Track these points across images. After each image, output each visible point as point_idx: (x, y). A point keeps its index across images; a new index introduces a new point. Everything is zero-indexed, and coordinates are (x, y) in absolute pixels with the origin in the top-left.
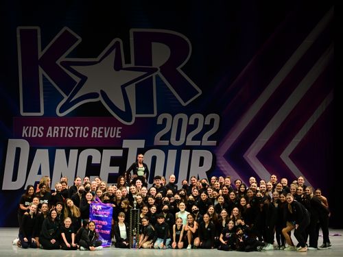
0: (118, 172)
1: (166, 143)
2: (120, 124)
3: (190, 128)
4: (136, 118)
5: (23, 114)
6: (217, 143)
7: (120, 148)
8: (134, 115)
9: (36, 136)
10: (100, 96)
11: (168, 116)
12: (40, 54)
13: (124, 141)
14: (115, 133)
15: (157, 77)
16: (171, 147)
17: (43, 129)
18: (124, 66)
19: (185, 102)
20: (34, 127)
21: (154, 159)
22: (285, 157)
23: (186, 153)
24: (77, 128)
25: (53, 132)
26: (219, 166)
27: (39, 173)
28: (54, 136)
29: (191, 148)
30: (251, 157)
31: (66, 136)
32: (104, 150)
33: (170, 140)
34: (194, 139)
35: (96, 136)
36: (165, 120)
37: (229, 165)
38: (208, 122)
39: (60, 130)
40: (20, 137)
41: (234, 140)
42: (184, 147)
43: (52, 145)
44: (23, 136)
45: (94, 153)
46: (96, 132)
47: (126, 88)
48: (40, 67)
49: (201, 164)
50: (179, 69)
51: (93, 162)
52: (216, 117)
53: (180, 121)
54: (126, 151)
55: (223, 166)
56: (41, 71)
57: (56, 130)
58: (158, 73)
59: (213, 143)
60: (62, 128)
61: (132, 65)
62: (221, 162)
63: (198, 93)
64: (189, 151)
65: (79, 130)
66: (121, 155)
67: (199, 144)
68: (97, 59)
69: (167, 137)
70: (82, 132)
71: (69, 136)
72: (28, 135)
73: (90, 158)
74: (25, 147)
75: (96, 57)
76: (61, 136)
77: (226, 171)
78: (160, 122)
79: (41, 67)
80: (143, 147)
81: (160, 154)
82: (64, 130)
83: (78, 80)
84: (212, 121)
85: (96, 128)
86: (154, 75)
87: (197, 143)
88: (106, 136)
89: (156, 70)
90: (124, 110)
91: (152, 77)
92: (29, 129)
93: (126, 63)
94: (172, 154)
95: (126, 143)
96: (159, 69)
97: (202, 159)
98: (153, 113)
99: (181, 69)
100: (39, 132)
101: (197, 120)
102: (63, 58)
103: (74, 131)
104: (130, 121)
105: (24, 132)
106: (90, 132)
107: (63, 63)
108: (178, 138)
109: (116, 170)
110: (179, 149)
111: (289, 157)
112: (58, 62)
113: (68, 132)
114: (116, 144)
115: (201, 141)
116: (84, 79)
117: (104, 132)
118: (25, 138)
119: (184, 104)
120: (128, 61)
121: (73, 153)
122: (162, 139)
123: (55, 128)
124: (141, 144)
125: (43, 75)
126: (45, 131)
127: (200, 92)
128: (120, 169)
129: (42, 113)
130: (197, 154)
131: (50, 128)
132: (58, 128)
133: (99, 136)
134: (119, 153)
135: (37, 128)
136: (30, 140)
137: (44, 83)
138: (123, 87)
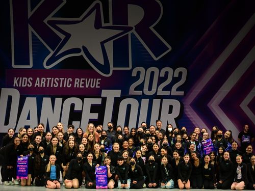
0: (97, 118)
1: (140, 93)
2: (100, 76)
3: (161, 80)
4: (113, 71)
5: (14, 66)
6: (185, 94)
7: (99, 97)
8: (112, 68)
9: (25, 86)
10: (82, 51)
11: (142, 69)
12: (30, 14)
13: (103, 90)
14: (95, 83)
15: (132, 34)
16: (144, 96)
17: (32, 79)
18: (104, 25)
19: (157, 57)
20: (24, 78)
21: (129, 107)
22: (244, 106)
23: (156, 102)
24: (62, 79)
25: (41, 82)
26: (186, 113)
27: (28, 118)
28: (41, 86)
29: (162, 98)
30: (214, 105)
31: (52, 86)
32: (85, 99)
33: (143, 91)
34: (164, 89)
35: (78, 87)
36: (139, 73)
37: (195, 113)
38: (176, 75)
39: (47, 80)
40: (12, 87)
41: (200, 91)
42: (156, 96)
43: (40, 94)
44: (14, 86)
45: (77, 101)
46: (78, 83)
47: (105, 45)
48: (29, 26)
49: (170, 112)
50: (151, 28)
51: (75, 109)
52: (184, 70)
53: (152, 73)
54: (104, 100)
55: (189, 113)
56: (31, 29)
57: (43, 80)
58: (133, 31)
59: (181, 93)
60: (49, 79)
61: (111, 24)
62: (187, 110)
63: (168, 49)
64: (160, 100)
65: (63, 81)
66: (100, 103)
67: (169, 95)
68: (80, 19)
69: (140, 87)
70: (66, 83)
71: (55, 86)
72: (19, 85)
73: (73, 106)
74: (16, 95)
75: (79, 17)
76: (48, 86)
77: (192, 118)
78: (134, 74)
79: (31, 25)
80: (120, 96)
81: (134, 102)
82: (51, 80)
83: (62, 37)
84: (181, 73)
85: (78, 79)
86: (129, 33)
87: (167, 93)
88: (87, 86)
89: (131, 28)
90: (103, 64)
91: (128, 34)
92: (19, 79)
93: (105, 22)
94: (145, 102)
95: (105, 93)
96: (134, 28)
97: (171, 107)
98: (129, 67)
99: (153, 28)
100: (28, 83)
101: (167, 73)
102: (50, 18)
103: (59, 82)
104: (108, 73)
105: (15, 82)
106: (73, 83)
107: (49, 22)
108: (150, 89)
109: (95, 116)
110: (151, 98)
111: (248, 106)
112: (45, 21)
113: (54, 83)
114: (96, 94)
115: (171, 91)
116: (68, 36)
117: (85, 83)
118: (16, 87)
119: (156, 59)
120: (107, 21)
121: (58, 101)
122: (136, 89)
123: (42, 79)
124: (118, 93)
125: (32, 33)
126: (34, 82)
127: (170, 48)
128: (99, 115)
129: (31, 66)
130: (167, 103)
131: (38, 79)
132: (45, 79)
133: (81, 87)
134: (98, 101)
135: (26, 79)
136: (20, 89)
137: (32, 40)
138: (102, 43)
